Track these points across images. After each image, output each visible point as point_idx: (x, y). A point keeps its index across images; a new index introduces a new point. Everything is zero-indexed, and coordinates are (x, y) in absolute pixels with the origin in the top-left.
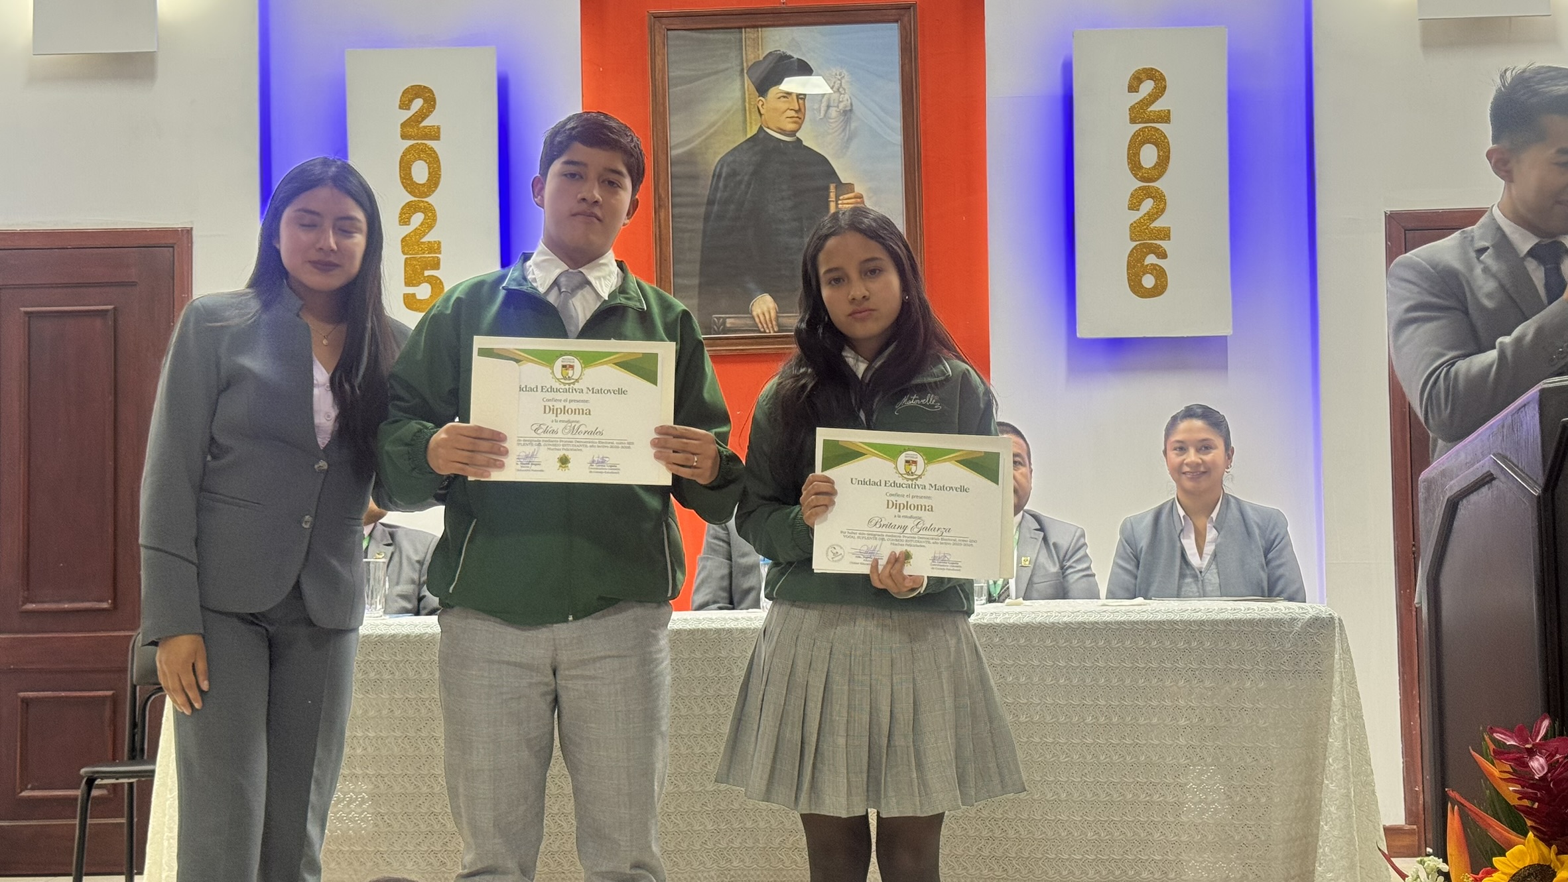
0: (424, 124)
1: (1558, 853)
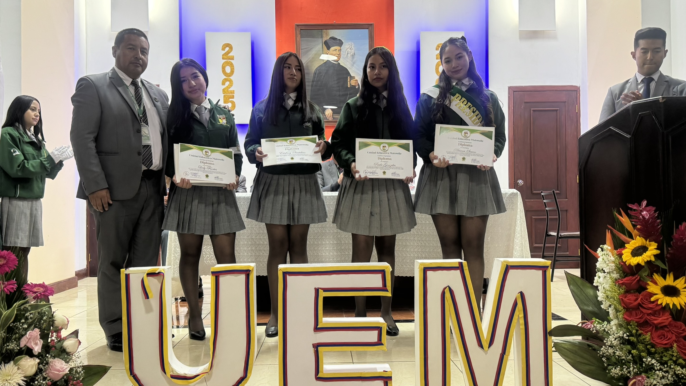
0: (229, 55)
1: (649, 241)
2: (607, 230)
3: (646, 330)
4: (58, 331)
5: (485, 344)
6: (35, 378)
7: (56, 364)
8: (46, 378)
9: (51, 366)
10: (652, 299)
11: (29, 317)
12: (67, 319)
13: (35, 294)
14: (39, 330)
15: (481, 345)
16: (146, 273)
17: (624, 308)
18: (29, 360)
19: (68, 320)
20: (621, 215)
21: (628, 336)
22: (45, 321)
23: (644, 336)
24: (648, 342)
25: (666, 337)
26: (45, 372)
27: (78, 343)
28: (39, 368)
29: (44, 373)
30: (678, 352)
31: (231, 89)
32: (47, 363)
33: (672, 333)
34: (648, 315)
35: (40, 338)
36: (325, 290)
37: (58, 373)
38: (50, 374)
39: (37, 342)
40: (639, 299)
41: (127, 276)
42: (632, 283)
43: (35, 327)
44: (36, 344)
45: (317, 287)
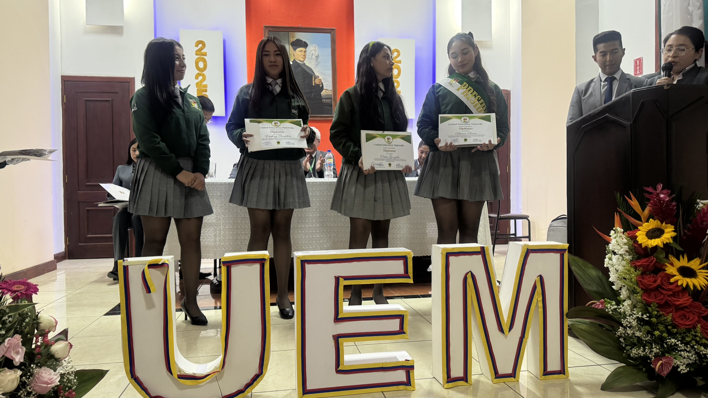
0: (202, 51)
1: (666, 224)
2: (615, 213)
3: (668, 311)
4: (44, 334)
5: (506, 328)
6: (17, 394)
7: (42, 375)
8: (31, 392)
9: (37, 377)
10: (672, 280)
11: (8, 321)
12: (54, 319)
13: (15, 293)
14: (21, 336)
15: (501, 329)
16: (147, 265)
17: (642, 289)
18: (9, 373)
19: (56, 321)
20: (631, 199)
21: (647, 317)
22: (27, 324)
23: (664, 317)
24: (668, 322)
25: (688, 317)
26: (28, 385)
27: (69, 347)
28: (21, 381)
29: (28, 387)
30: (701, 332)
31: (204, 83)
32: (32, 375)
33: (694, 314)
34: (668, 296)
35: (22, 346)
36: (346, 278)
37: (46, 385)
38: (36, 388)
39: (19, 351)
40: (659, 281)
41: (126, 268)
42: (649, 265)
43: (16, 332)
44: (18, 353)
45: (337, 275)
